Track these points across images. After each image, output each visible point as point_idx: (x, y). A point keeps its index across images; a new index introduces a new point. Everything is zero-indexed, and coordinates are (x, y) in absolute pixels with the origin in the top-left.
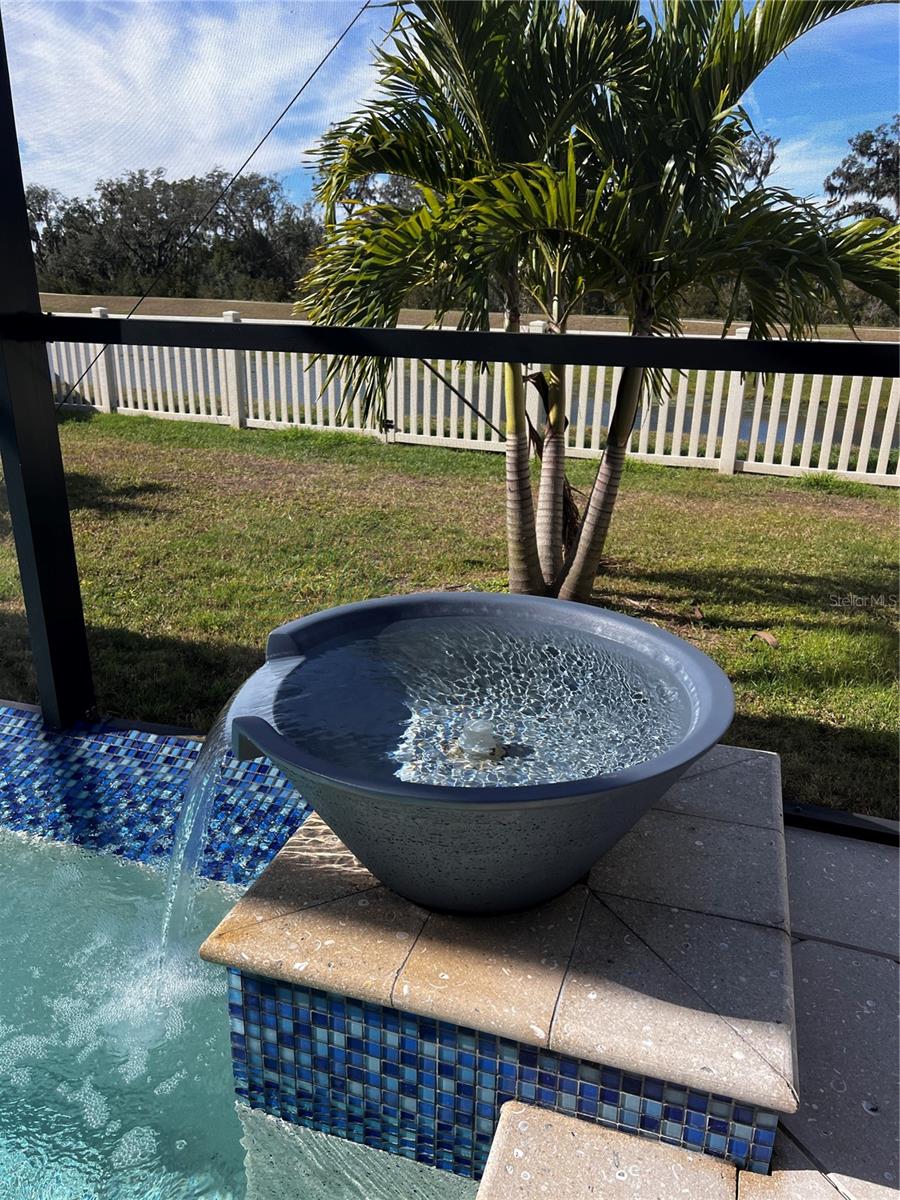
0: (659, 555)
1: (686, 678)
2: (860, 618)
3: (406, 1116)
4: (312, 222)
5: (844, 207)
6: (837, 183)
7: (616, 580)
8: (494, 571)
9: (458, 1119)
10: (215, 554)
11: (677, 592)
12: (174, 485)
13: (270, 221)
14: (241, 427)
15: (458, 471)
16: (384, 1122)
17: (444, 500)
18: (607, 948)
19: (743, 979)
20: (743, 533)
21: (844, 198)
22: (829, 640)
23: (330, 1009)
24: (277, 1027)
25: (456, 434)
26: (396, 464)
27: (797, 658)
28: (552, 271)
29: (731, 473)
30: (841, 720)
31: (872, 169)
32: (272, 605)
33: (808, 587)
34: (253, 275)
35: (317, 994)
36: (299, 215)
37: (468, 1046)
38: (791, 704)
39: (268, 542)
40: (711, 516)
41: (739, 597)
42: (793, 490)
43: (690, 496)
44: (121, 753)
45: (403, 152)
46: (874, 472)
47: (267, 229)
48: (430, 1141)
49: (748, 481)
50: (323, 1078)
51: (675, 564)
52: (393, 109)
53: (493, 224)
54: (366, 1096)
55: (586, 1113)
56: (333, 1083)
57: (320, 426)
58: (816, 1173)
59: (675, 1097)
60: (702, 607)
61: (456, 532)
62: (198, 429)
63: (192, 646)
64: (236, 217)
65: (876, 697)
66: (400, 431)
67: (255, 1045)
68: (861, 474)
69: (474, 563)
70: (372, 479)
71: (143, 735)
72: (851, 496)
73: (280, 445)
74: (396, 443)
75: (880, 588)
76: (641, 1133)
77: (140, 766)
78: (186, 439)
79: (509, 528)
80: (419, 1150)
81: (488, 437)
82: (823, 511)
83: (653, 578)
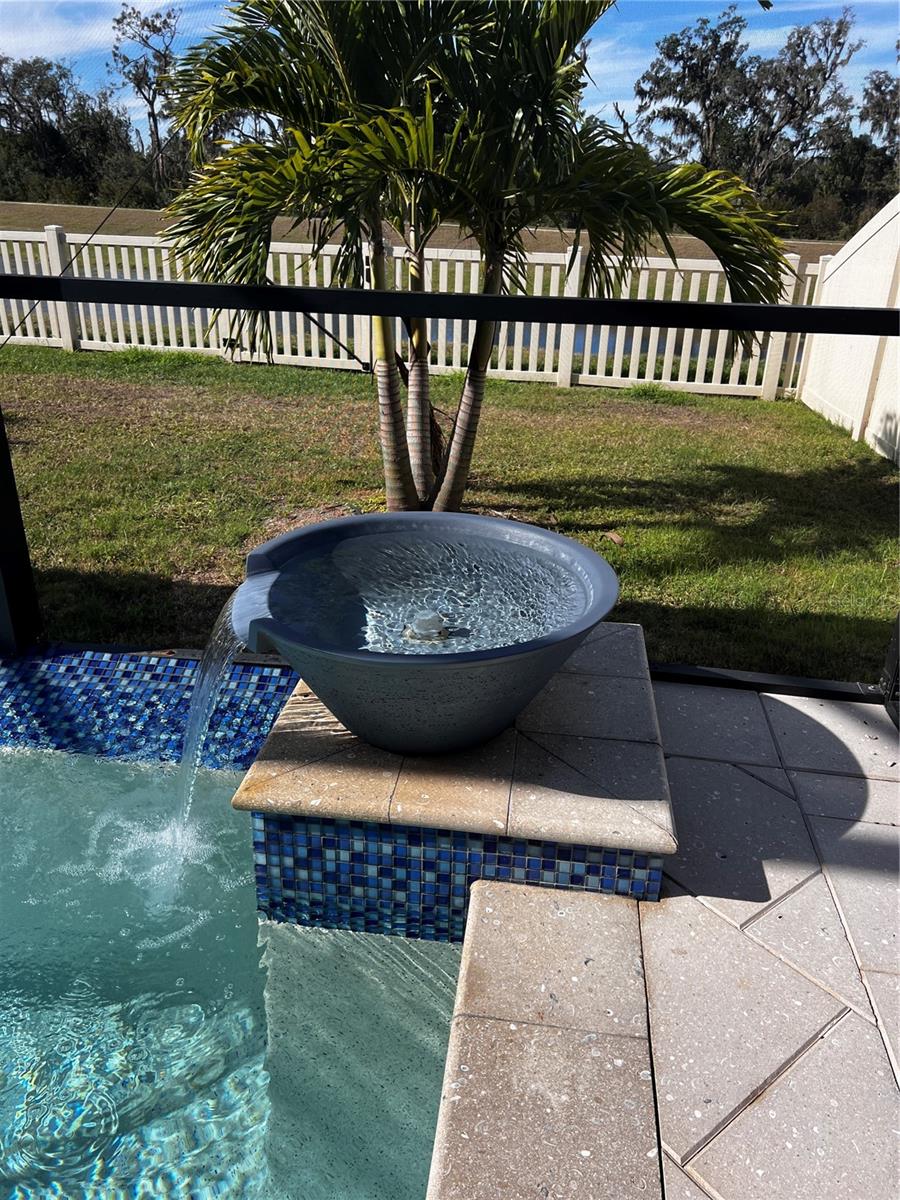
0: (513, 468)
1: (579, 569)
2: (688, 515)
3: (398, 905)
4: (110, 114)
5: (654, 112)
6: (646, 86)
7: (478, 493)
8: (366, 490)
9: (438, 901)
10: (84, 485)
11: (534, 501)
12: (21, 415)
13: (61, 112)
14: (74, 349)
15: (311, 390)
16: (380, 913)
17: (304, 420)
18: (537, 766)
19: (634, 777)
20: (584, 444)
21: (653, 103)
22: (665, 537)
23: (337, 833)
24: (294, 854)
25: (304, 352)
26: (247, 385)
27: (640, 553)
28: (408, 203)
29: (568, 386)
30: (679, 602)
31: (678, 74)
32: (158, 533)
33: (643, 490)
34: (48, 172)
35: (327, 822)
36: (94, 106)
37: (445, 845)
38: (637, 592)
39: (136, 470)
40: (555, 428)
41: (587, 503)
42: (624, 400)
43: (534, 409)
44: (80, 671)
45: (266, 89)
46: (694, 381)
47: (59, 122)
48: (417, 921)
49: (584, 393)
50: (332, 888)
51: (528, 476)
52: (244, 36)
53: (361, 166)
54: (366, 896)
55: (532, 880)
56: (340, 891)
57: (160, 346)
58: (689, 897)
59: (594, 857)
60: (556, 513)
61: (321, 453)
62: (29, 352)
63: (91, 577)
64: (22, 109)
65: (705, 581)
66: (246, 350)
67: (276, 871)
68: (682, 383)
69: (346, 482)
70: (227, 401)
71: (97, 654)
72: (675, 404)
73: (121, 368)
74: (242, 362)
75: (704, 488)
76: (571, 888)
77: (100, 681)
78: (18, 364)
79: (384, 449)
80: (408, 929)
81: (337, 355)
82: (652, 420)
83: (512, 489)
